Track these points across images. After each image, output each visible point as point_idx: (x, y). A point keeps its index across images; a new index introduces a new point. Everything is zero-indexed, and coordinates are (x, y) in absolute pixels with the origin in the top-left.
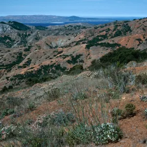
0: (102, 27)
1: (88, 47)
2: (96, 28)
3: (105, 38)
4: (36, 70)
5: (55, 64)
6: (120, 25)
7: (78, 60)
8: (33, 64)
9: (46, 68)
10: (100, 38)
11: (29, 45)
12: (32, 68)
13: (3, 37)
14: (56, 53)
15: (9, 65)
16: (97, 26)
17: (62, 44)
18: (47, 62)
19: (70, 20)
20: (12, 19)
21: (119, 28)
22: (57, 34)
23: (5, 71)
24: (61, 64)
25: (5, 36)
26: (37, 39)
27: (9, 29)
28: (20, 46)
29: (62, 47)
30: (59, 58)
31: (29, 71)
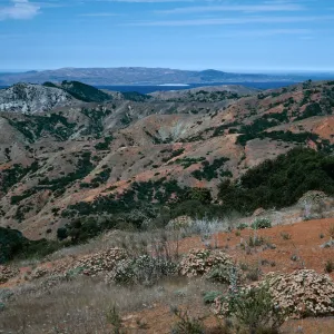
0: (274, 95)
1: (241, 141)
2: (261, 97)
3: (281, 120)
4: (121, 192)
5: (164, 178)
6: (316, 92)
7: (218, 171)
8: (114, 179)
9: (144, 188)
10: (270, 120)
11: (107, 135)
12: (112, 188)
13: (49, 116)
14: (167, 155)
15: (59, 180)
16: (264, 93)
17: (183, 132)
18: (148, 175)
19: (202, 79)
20: (70, 77)
21: (314, 97)
22: (170, 111)
23: (50, 194)
24: (180, 179)
25: (53, 115)
26: (126, 121)
27: (63, 98)
28: (86, 138)
29: (182, 141)
30: (175, 166)
31: (104, 194)
